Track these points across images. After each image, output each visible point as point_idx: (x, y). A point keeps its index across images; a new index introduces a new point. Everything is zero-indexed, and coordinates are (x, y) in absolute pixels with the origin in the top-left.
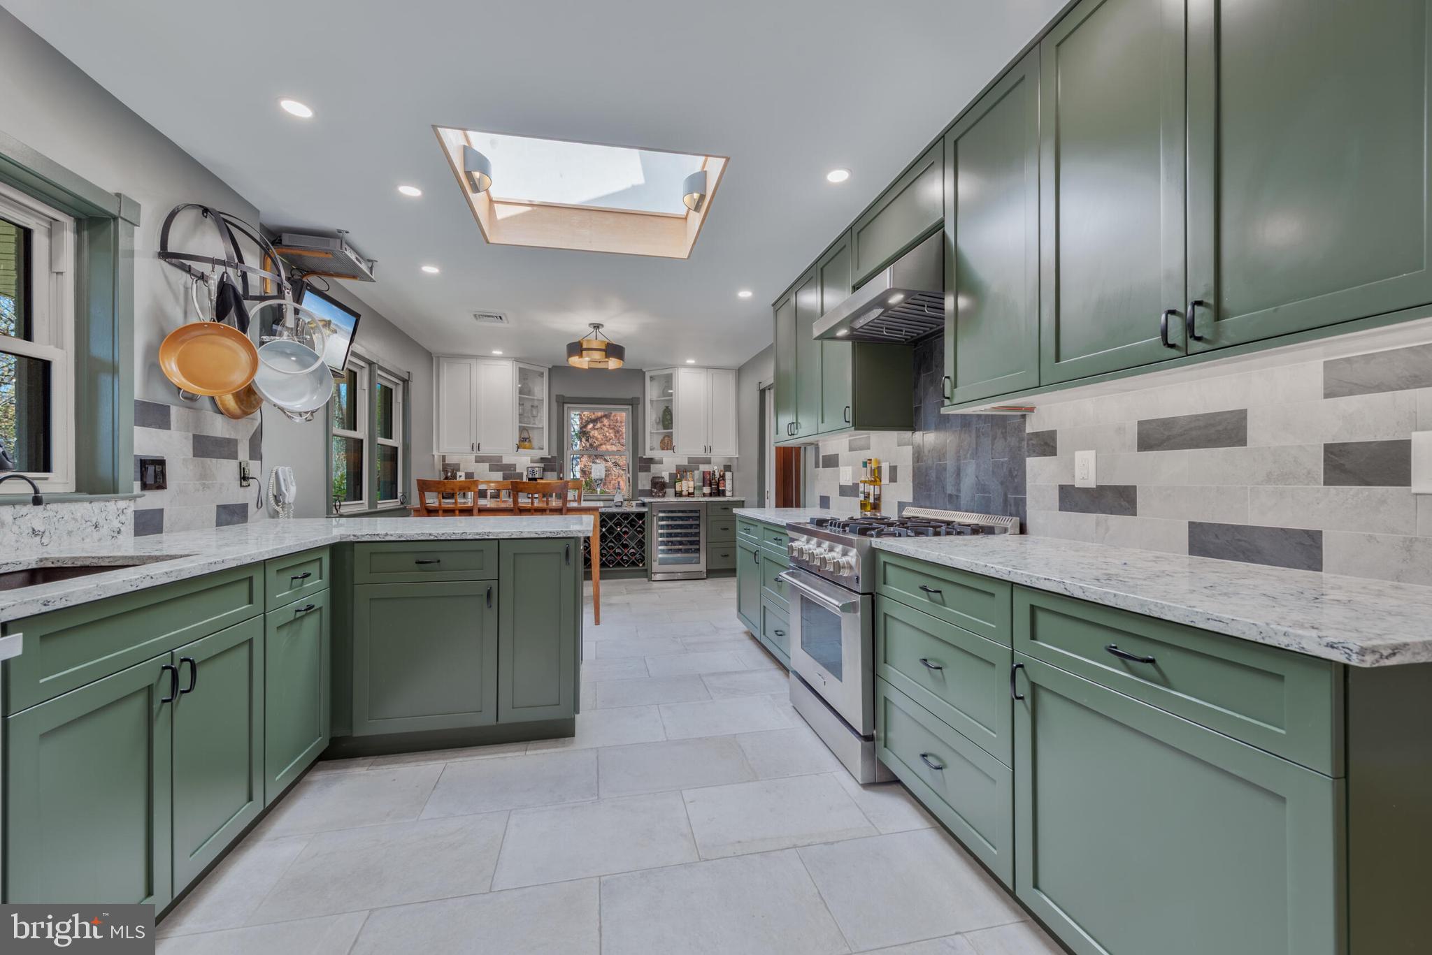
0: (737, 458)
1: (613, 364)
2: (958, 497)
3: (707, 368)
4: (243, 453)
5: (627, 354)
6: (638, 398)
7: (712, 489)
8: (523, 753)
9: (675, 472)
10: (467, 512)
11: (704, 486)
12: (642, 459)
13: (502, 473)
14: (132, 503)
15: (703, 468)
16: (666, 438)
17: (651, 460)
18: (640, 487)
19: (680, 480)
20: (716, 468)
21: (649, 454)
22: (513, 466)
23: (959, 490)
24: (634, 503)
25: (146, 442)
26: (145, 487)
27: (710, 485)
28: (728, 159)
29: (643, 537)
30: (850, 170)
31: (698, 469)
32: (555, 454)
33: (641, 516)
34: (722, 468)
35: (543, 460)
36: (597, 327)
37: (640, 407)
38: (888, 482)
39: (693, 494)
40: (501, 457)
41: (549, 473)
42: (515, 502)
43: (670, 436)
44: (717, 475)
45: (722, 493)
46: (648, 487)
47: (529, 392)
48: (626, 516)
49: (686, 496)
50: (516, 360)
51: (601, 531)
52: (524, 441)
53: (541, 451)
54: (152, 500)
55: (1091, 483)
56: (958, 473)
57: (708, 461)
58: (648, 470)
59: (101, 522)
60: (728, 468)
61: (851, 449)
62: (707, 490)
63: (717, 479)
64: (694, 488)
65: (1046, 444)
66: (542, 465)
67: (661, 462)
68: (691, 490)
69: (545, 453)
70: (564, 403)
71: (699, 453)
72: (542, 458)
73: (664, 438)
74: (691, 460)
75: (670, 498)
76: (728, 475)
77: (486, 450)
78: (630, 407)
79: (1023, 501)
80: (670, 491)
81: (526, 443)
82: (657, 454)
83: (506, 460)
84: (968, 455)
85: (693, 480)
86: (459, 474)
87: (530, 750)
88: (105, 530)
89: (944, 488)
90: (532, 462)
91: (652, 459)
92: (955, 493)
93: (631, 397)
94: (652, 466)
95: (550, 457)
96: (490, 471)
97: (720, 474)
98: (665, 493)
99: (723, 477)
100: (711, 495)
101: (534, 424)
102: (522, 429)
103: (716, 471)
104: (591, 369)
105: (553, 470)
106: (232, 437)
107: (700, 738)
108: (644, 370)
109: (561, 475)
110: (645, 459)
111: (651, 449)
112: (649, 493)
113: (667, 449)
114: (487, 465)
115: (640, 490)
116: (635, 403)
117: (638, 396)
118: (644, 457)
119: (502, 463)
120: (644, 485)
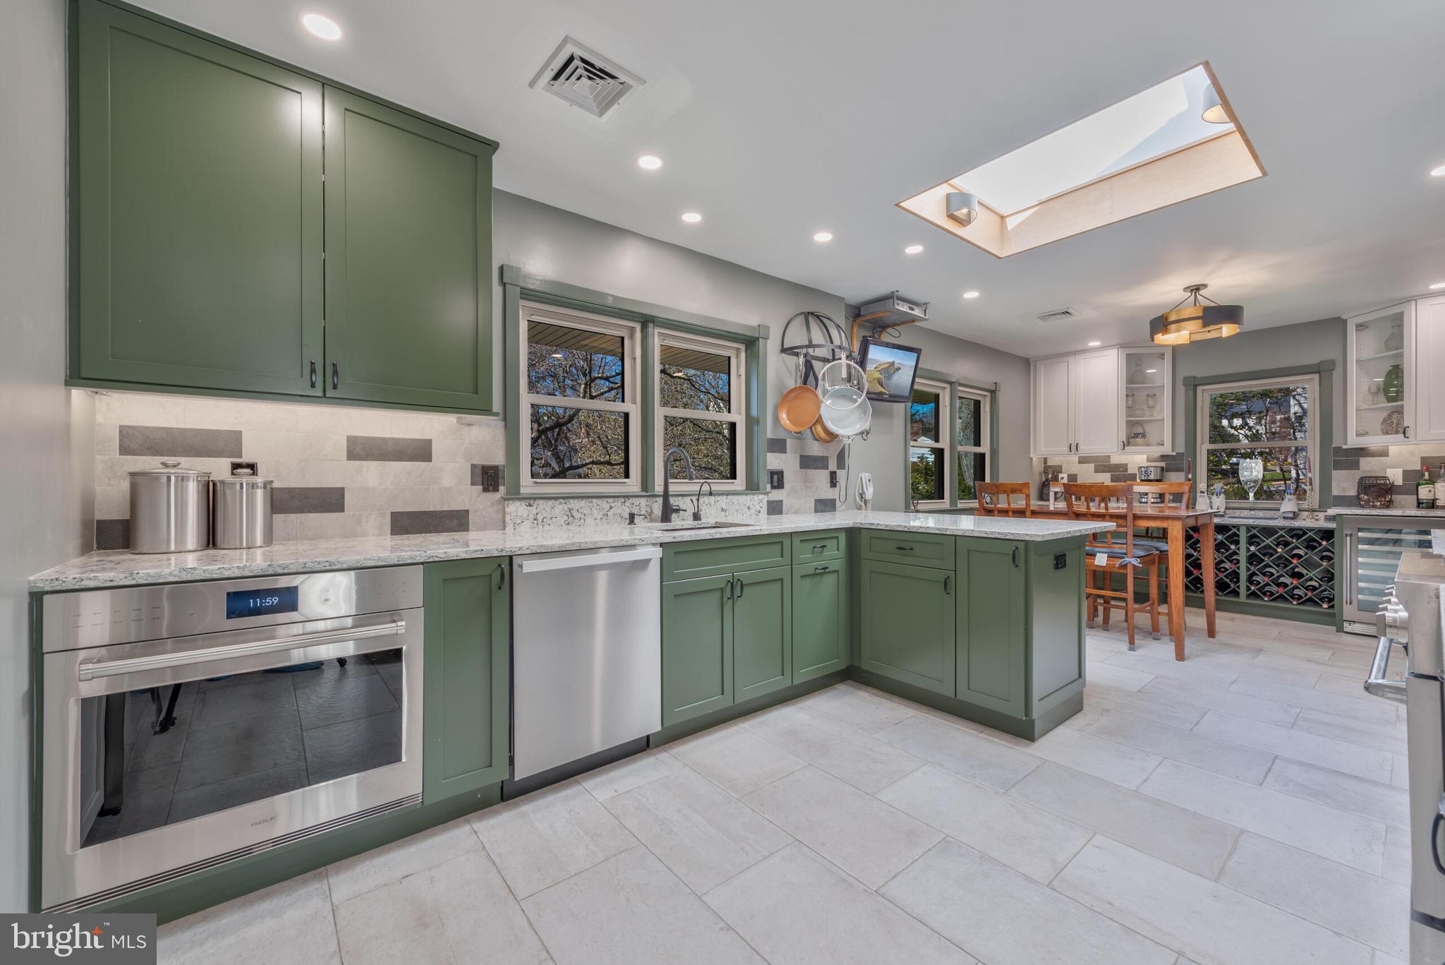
1: (1227, 330)
4: (833, 466)
5: (1246, 314)
6: (1331, 361)
8: (976, 733)
9: (1418, 468)
12: (1338, 451)
13: (1110, 473)
14: (766, 496)
17: (1360, 452)
18: (1336, 493)
19: (1431, 481)
21: (1353, 441)
22: (1125, 467)
24: (1322, 515)
25: (774, 461)
26: (773, 487)
29: (1332, 566)
32: (1181, 449)
33: (1328, 534)
35: (1165, 457)
36: (1196, 289)
37: (1337, 374)
40: (1109, 456)
41: (1173, 473)
42: (1070, 505)
43: (1398, 412)
46: (1352, 492)
47: (1144, 379)
48: (1297, 533)
49: (1441, 508)
50: (1122, 346)
51: (1248, 550)
52: (1135, 435)
53: (1160, 447)
54: (776, 495)
58: (1355, 465)
59: (751, 506)
66: (1163, 464)
67: (1384, 454)
69: (1167, 449)
70: (1196, 386)
72: (1162, 456)
75: (1403, 509)
77: (1087, 449)
78: (1316, 377)
80: (1404, 500)
81: (1138, 439)
82: (1371, 442)
83: (1116, 459)
86: (1061, 476)
87: (985, 734)
88: (753, 511)
90: (1148, 461)
91: (1361, 450)
93: (1318, 361)
94: (1362, 459)
95: (1174, 454)
96: (1095, 473)
98: (1391, 501)
101: (1152, 416)
102: (1130, 424)
104: (1193, 343)
105: (1178, 470)
106: (825, 455)
108: (1344, 317)
109: (1190, 476)
110: (1346, 450)
111: (1357, 435)
112: (1355, 501)
113: (1395, 433)
114: (1092, 466)
115: (1336, 497)
116: (1324, 371)
117: (1331, 359)
118: (1344, 447)
119: (1112, 463)
120: (1344, 490)
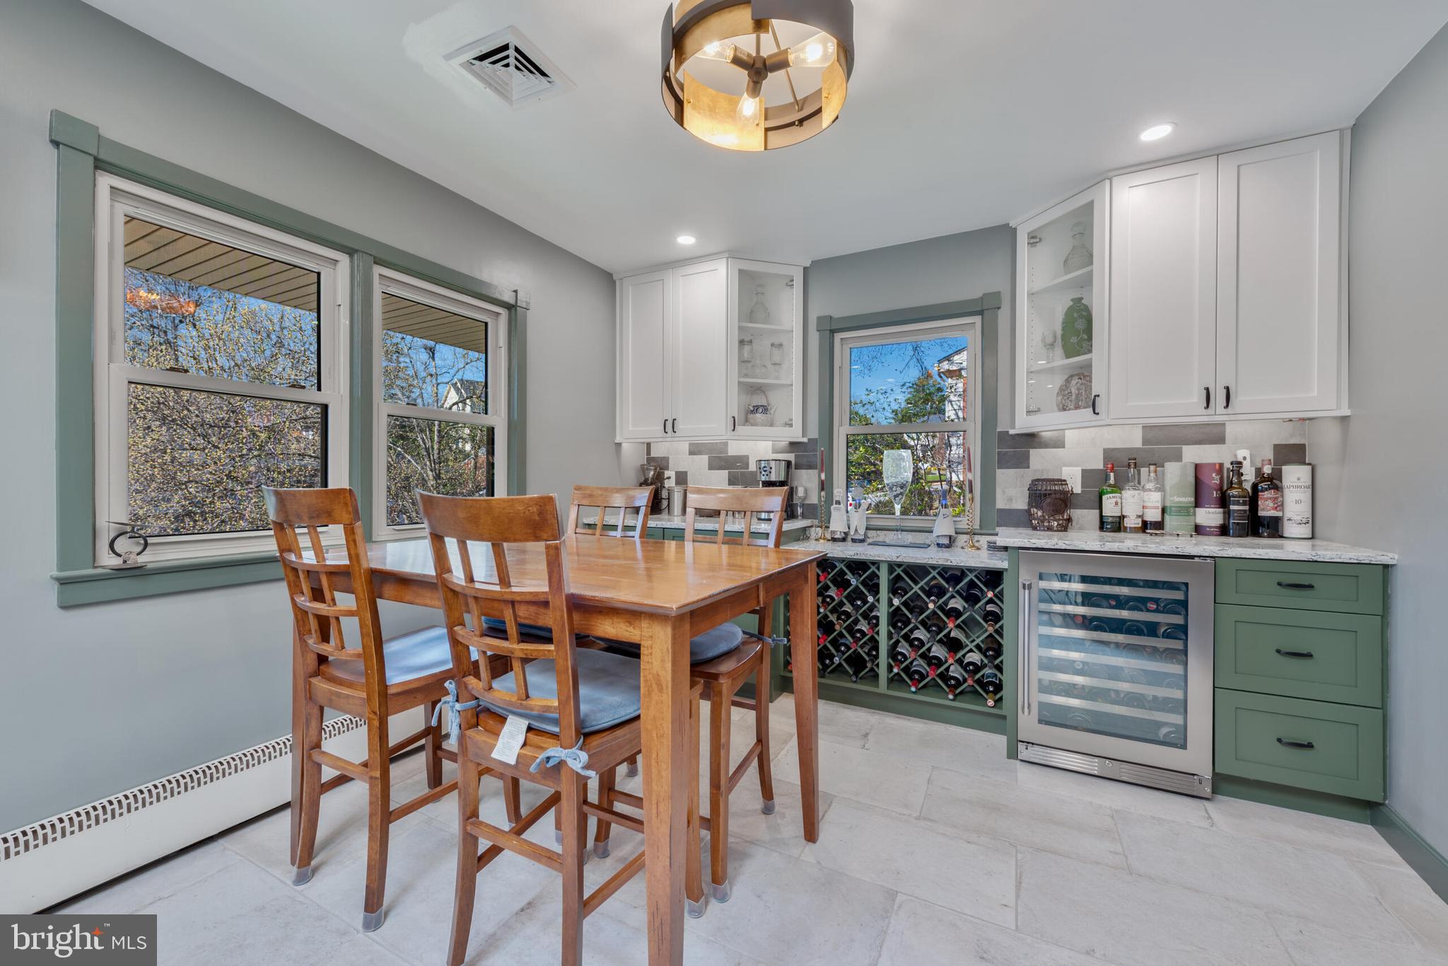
0: (1344, 419)
3: (1216, 153)
6: (997, 295)
7: (1227, 514)
9: (1101, 467)
11: (1198, 504)
12: (1003, 435)
13: (727, 471)
15: (1194, 454)
16: (1074, 382)
17: (1031, 439)
18: (1000, 504)
19: (1118, 488)
20: (1241, 454)
21: (1023, 423)
22: (743, 460)
24: (984, 541)
27: (1223, 502)
29: (999, 632)
31: (1178, 458)
32: (814, 433)
33: (994, 578)
34: (1270, 455)
35: (794, 446)
37: (1003, 315)
39: (1159, 525)
40: (725, 443)
41: (804, 471)
43: (1084, 374)
44: (1249, 476)
45: (1273, 527)
46: (1021, 503)
48: (954, 575)
49: (1135, 530)
50: (733, 254)
51: (890, 604)
52: (753, 412)
53: (787, 428)
57: (1216, 436)
58: (1022, 462)
60: (1292, 453)
62: (1210, 516)
63: (1248, 486)
64: (1164, 511)
66: (791, 457)
67: (1059, 444)
68: (1153, 515)
69: (796, 434)
70: (833, 332)
71: (1189, 409)
72: (790, 443)
73: (1068, 381)
74: (1152, 433)
75: (1085, 536)
76: (1294, 476)
78: (977, 320)
80: (1085, 517)
81: (758, 415)
82: (1044, 423)
83: (735, 449)
85: (1161, 489)
86: (667, 474)
90: (775, 452)
91: (1032, 436)
93: (981, 295)
94: (1032, 452)
95: (805, 440)
96: (709, 469)
97: (1259, 471)
98: (1069, 520)
99: (1273, 481)
100: (1224, 530)
101: (777, 378)
103: (1246, 464)
105: (810, 467)
108: (1012, 224)
109: (825, 476)
110: (1014, 436)
111: (1029, 412)
112: (1023, 520)
113: (1077, 407)
114: (704, 459)
115: (1002, 512)
116: (987, 309)
117: (998, 291)
118: (1012, 432)
119: (729, 454)
120: (1010, 500)
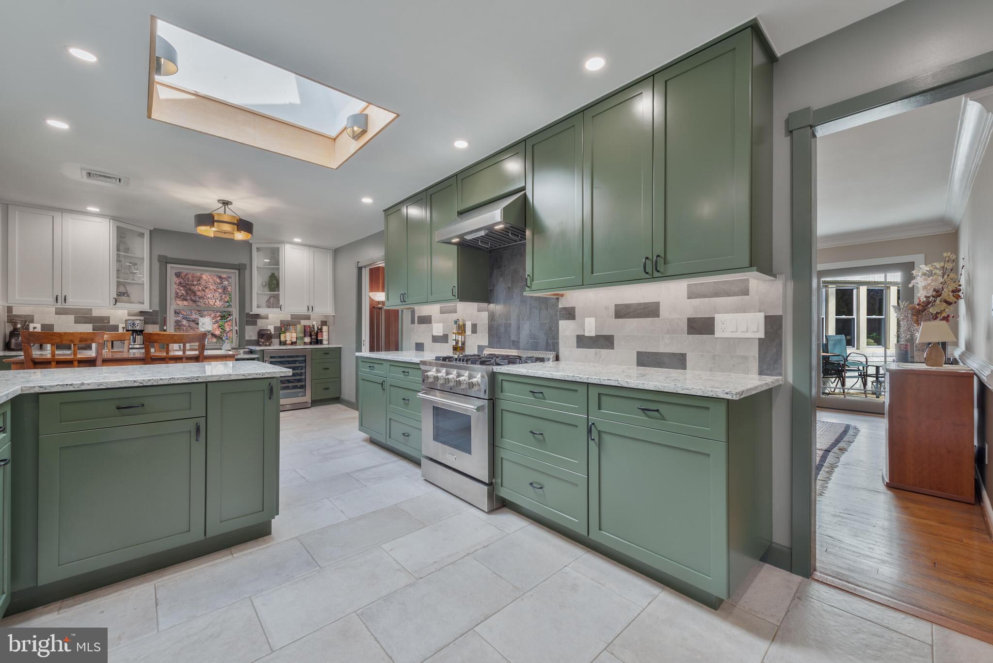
0: (334, 316)
2: (518, 342)
3: (310, 246)
6: (245, 265)
7: (312, 339)
8: (230, 557)
9: (279, 325)
10: (90, 363)
11: (305, 336)
12: (248, 315)
13: (92, 325)
15: (304, 322)
16: (272, 299)
17: (257, 316)
18: (247, 338)
19: (284, 332)
20: (314, 323)
21: (255, 311)
22: (107, 319)
23: (519, 338)
24: (242, 351)
27: (311, 336)
28: (398, 115)
30: (469, 143)
31: (300, 324)
32: (157, 308)
34: (320, 323)
35: (142, 313)
36: (226, 203)
37: (247, 272)
38: (470, 334)
39: (295, 343)
40: (92, 309)
41: (151, 325)
42: (148, 352)
43: (277, 298)
44: (316, 329)
45: (320, 342)
46: (254, 337)
47: (127, 250)
49: (289, 344)
50: (114, 218)
52: (121, 295)
53: (141, 305)
55: (593, 334)
56: (519, 328)
57: (308, 318)
58: (254, 323)
60: (324, 323)
61: (442, 312)
62: (307, 340)
63: (316, 331)
64: (297, 338)
65: (570, 314)
66: (143, 318)
67: (267, 318)
68: (294, 340)
69: (146, 307)
70: (167, 263)
71: (302, 310)
72: (141, 312)
73: (270, 298)
74: (293, 316)
75: (275, 346)
76: (325, 328)
77: (75, 301)
78: (237, 271)
79: (558, 343)
80: (275, 341)
81: (123, 297)
82: (262, 311)
84: (525, 319)
85: (296, 332)
86: (32, 325)
87: (235, 553)
89: (509, 337)
90: (129, 315)
91: (258, 315)
92: (516, 339)
93: (238, 263)
94: (258, 320)
95: (151, 311)
96: (75, 323)
97: (318, 327)
98: (271, 342)
99: (321, 330)
100: (311, 343)
101: (134, 280)
102: (119, 284)
103: (315, 325)
105: (154, 323)
107: (373, 512)
108: (250, 242)
109: (165, 328)
110: (251, 315)
111: (258, 307)
112: (257, 343)
113: (273, 308)
114: (72, 318)
115: (247, 341)
116: (241, 269)
117: (244, 263)
118: (251, 313)
119: (93, 315)
120: (250, 336)
